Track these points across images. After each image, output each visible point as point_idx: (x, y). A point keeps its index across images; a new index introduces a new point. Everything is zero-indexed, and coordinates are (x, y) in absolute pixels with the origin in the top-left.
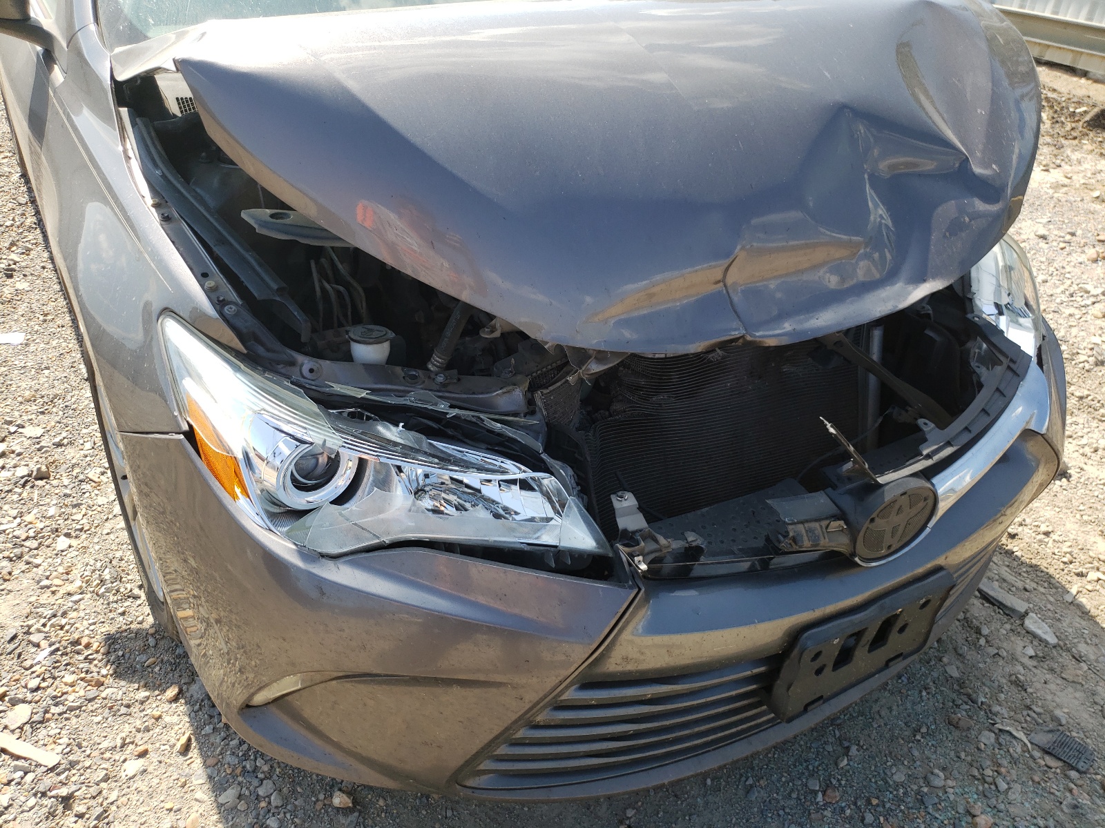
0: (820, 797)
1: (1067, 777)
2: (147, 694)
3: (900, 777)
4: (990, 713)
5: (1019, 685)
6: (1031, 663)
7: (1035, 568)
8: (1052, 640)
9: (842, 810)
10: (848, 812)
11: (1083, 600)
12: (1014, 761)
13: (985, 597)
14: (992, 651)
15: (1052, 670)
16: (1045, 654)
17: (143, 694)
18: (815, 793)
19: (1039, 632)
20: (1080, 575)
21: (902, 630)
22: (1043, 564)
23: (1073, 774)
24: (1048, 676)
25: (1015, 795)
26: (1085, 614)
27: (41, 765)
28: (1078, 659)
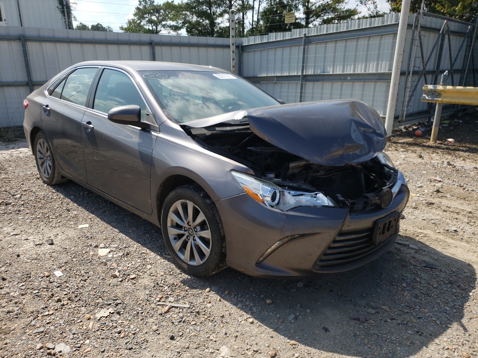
0: (381, 283)
1: (433, 271)
2: (201, 291)
3: (396, 276)
4: (410, 263)
5: (413, 257)
6: (414, 253)
7: (406, 237)
8: (417, 248)
9: (387, 284)
10: (388, 284)
11: (421, 240)
12: (420, 270)
13: (398, 243)
14: (405, 253)
15: (420, 254)
16: (417, 251)
17: (200, 292)
18: (380, 282)
19: (413, 247)
20: (418, 236)
21: (392, 227)
22: (408, 235)
23: (433, 269)
24: (419, 255)
25: (422, 275)
26: (422, 243)
27: (185, 308)
28: (424, 251)
